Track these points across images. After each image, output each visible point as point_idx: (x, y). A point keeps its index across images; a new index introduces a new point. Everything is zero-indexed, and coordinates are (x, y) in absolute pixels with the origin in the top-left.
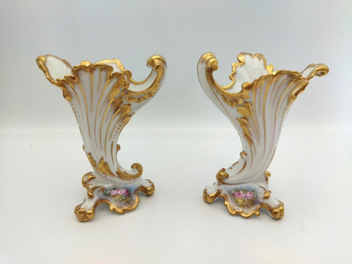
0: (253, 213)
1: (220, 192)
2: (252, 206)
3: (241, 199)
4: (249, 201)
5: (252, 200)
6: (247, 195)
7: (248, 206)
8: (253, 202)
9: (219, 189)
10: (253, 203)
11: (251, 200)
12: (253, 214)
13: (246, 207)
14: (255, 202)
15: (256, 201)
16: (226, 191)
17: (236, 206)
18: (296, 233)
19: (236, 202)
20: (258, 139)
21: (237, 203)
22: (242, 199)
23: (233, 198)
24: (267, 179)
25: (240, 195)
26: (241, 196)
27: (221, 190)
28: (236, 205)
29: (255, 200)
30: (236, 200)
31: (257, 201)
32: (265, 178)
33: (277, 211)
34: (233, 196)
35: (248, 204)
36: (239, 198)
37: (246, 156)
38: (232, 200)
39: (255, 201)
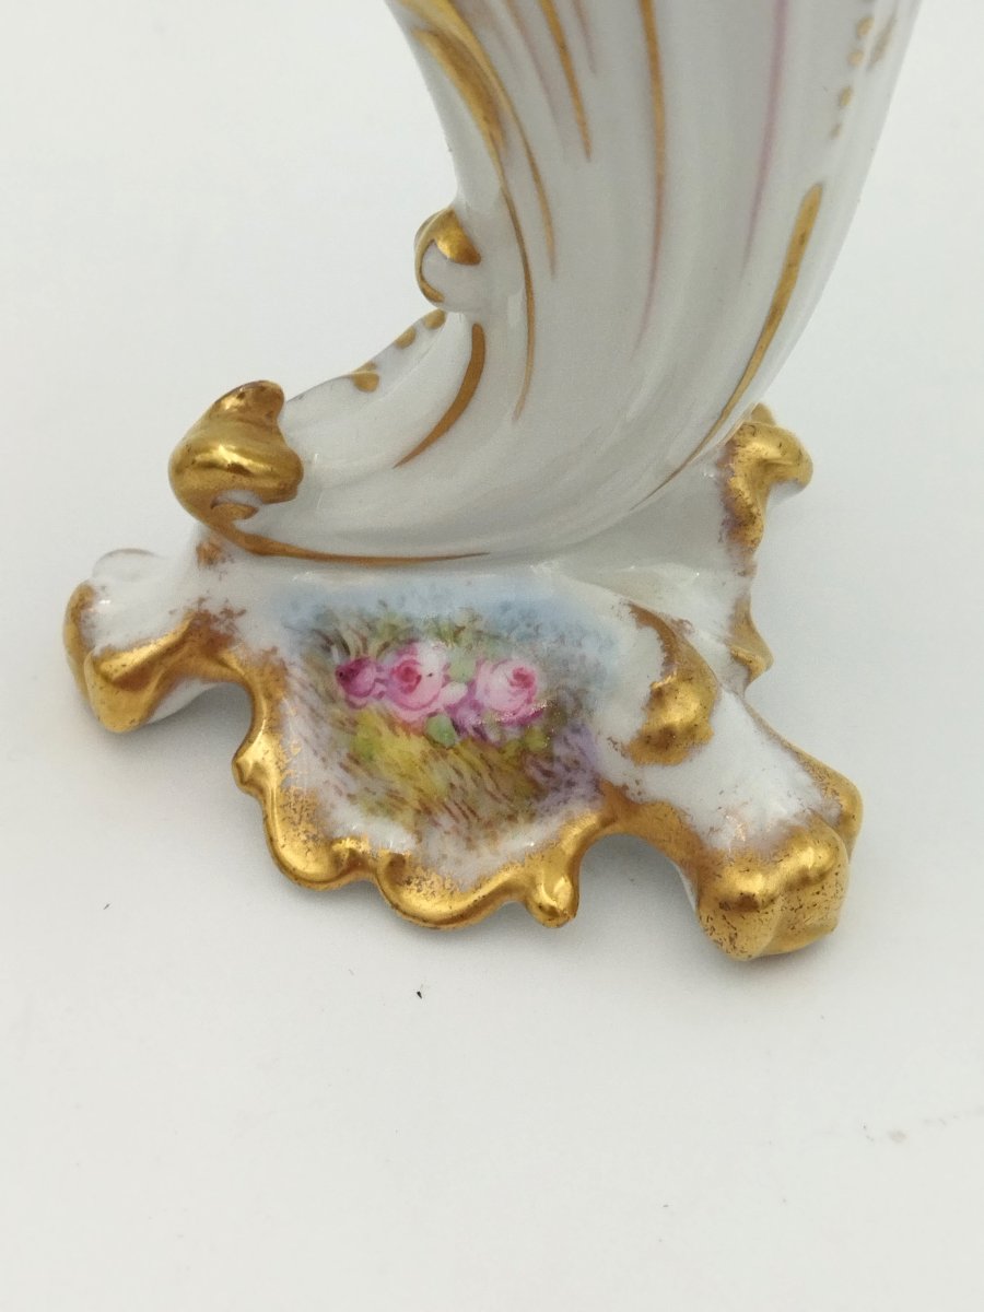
0: (506, 889)
1: (222, 629)
2: (512, 818)
3: (407, 727)
4: (493, 756)
5: (524, 751)
6: (479, 695)
7: (469, 812)
8: (532, 771)
9: (214, 608)
10: (532, 781)
11: (511, 752)
12: (507, 900)
13: (445, 821)
14: (547, 774)
15: (557, 768)
16: (287, 626)
17: (351, 797)
18: (898, 1136)
19: (358, 760)
20: (559, 81)
21: (360, 771)
22: (423, 733)
23: (339, 711)
24: (740, 525)
25: (411, 689)
26: (413, 699)
27: (228, 613)
28: (354, 787)
29: (559, 750)
30: (362, 735)
31: (575, 765)
32: (716, 516)
33: (756, 885)
34: (341, 692)
35: (471, 786)
36: (392, 724)
37: (465, 271)
38: (327, 730)
39: (551, 758)
